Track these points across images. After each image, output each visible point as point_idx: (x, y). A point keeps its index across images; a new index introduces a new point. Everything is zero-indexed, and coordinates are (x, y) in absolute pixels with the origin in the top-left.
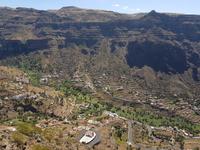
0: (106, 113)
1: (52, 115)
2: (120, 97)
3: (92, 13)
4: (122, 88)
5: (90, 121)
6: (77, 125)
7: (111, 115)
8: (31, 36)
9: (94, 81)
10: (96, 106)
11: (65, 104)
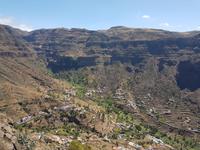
0: (149, 137)
1: (93, 130)
2: (167, 122)
3: (140, 32)
4: (169, 112)
5: (131, 143)
6: (117, 145)
7: (155, 140)
8: (81, 54)
9: (137, 101)
10: (138, 128)
11: (106, 120)
